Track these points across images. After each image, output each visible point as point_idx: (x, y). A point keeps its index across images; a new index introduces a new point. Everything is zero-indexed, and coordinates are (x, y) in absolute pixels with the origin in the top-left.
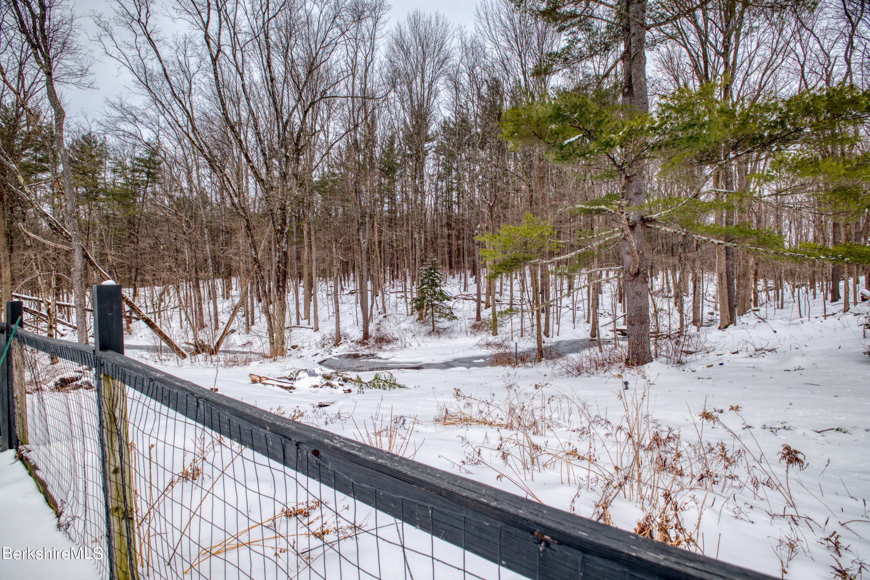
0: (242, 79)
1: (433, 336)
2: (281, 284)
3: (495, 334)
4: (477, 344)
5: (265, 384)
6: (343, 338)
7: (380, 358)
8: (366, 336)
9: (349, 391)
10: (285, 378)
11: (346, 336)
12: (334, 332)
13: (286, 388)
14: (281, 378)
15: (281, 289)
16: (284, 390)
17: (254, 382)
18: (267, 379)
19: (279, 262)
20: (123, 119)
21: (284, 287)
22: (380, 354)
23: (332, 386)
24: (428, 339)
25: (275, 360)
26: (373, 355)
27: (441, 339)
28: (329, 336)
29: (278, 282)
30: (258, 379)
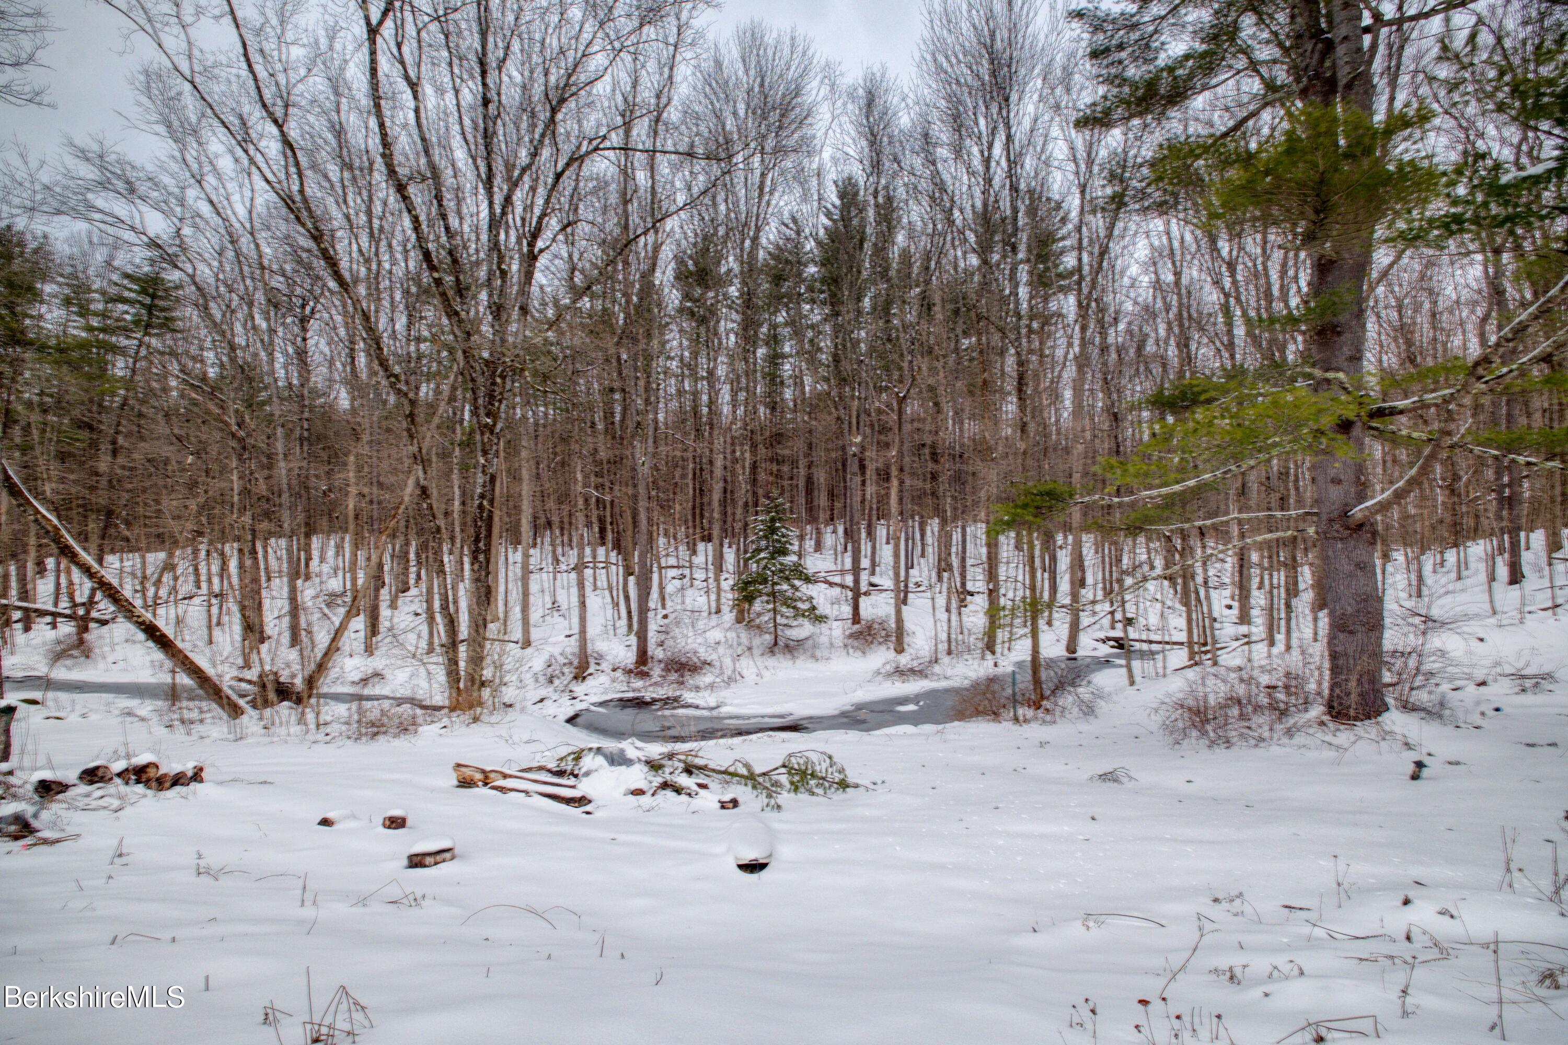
0: (416, 98)
1: (780, 656)
2: (481, 545)
3: (900, 650)
4: (878, 673)
5: (502, 789)
6: (592, 661)
7: (697, 707)
8: (643, 657)
9: (735, 803)
10: (541, 768)
11: (600, 658)
12: (577, 650)
13: (569, 801)
14: (529, 770)
15: (481, 557)
16: (563, 807)
17: (466, 783)
18: (505, 776)
19: (482, 496)
20: (104, 185)
21: (487, 552)
22: (689, 697)
23: (678, 790)
24: (771, 662)
25: (476, 719)
26: (676, 699)
27: (799, 662)
28: (562, 660)
29: (477, 540)
30: (478, 776)
